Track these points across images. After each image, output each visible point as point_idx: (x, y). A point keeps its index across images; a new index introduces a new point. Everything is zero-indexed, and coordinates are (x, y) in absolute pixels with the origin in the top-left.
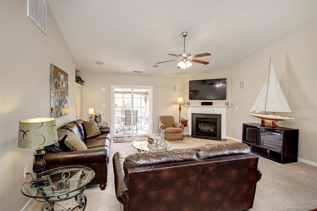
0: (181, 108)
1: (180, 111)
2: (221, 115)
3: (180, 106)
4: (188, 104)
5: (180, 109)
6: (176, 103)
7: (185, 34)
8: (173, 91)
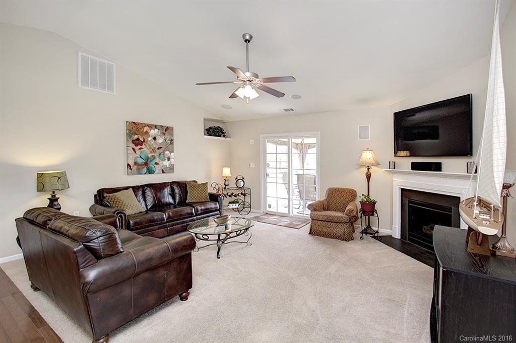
0: (370, 175)
1: (368, 182)
2: (460, 198)
3: (368, 169)
4: (392, 166)
5: (369, 177)
6: (361, 166)
7: (247, 37)
8: (360, 138)
